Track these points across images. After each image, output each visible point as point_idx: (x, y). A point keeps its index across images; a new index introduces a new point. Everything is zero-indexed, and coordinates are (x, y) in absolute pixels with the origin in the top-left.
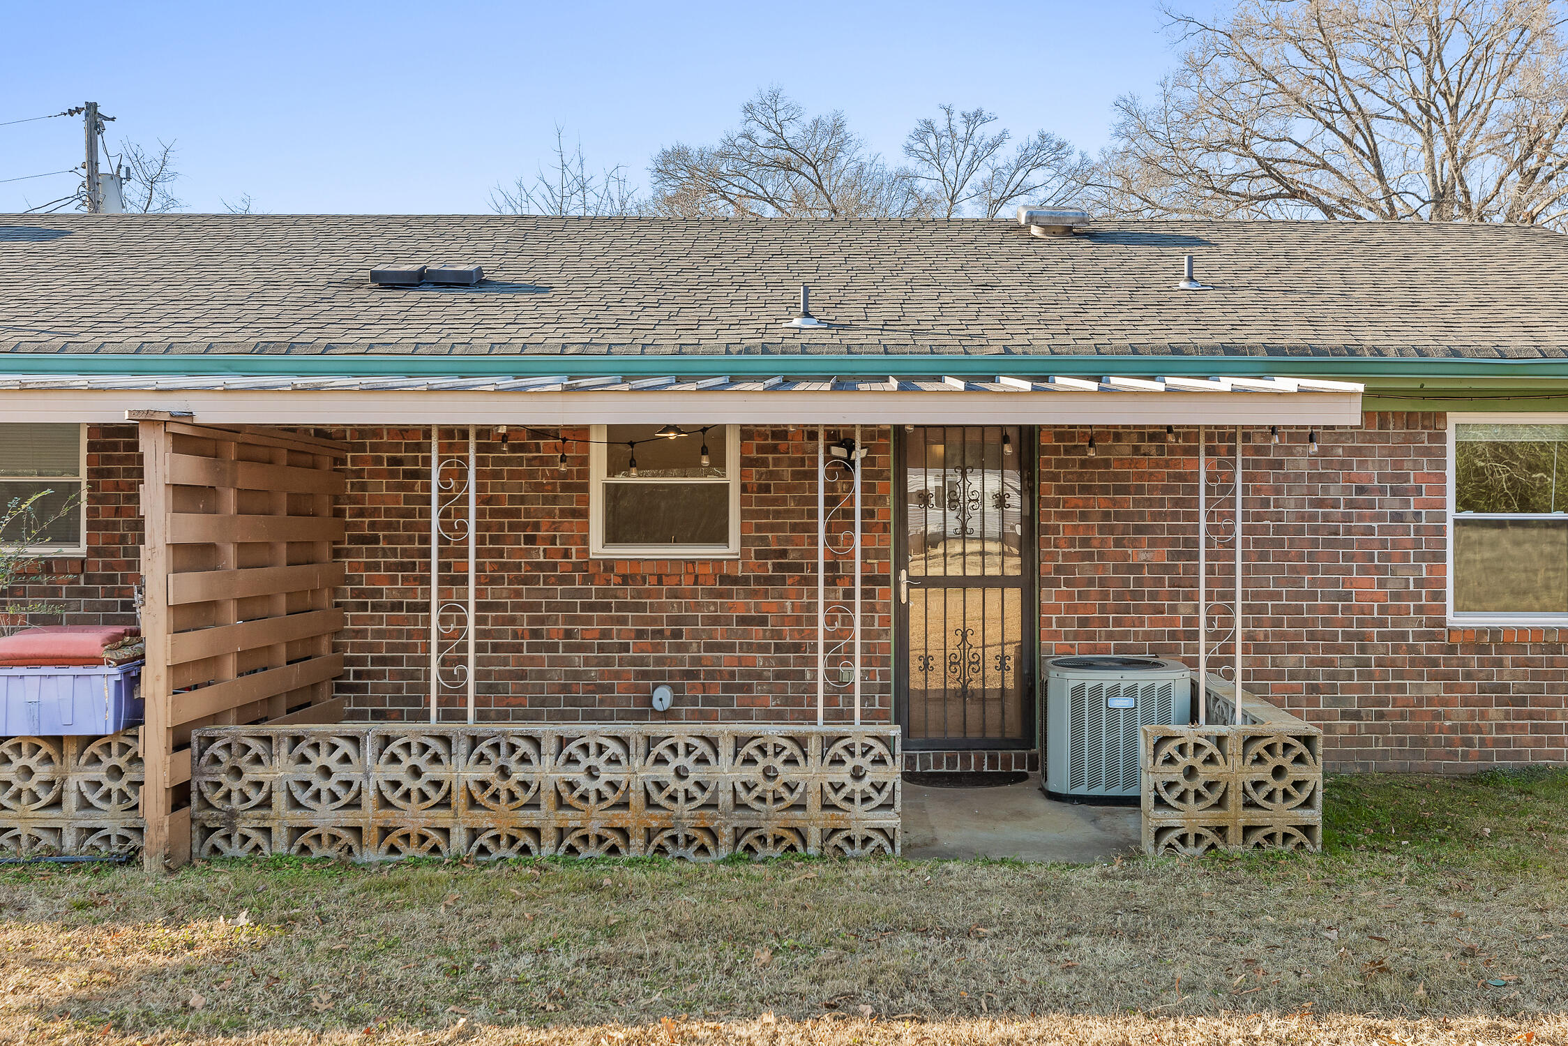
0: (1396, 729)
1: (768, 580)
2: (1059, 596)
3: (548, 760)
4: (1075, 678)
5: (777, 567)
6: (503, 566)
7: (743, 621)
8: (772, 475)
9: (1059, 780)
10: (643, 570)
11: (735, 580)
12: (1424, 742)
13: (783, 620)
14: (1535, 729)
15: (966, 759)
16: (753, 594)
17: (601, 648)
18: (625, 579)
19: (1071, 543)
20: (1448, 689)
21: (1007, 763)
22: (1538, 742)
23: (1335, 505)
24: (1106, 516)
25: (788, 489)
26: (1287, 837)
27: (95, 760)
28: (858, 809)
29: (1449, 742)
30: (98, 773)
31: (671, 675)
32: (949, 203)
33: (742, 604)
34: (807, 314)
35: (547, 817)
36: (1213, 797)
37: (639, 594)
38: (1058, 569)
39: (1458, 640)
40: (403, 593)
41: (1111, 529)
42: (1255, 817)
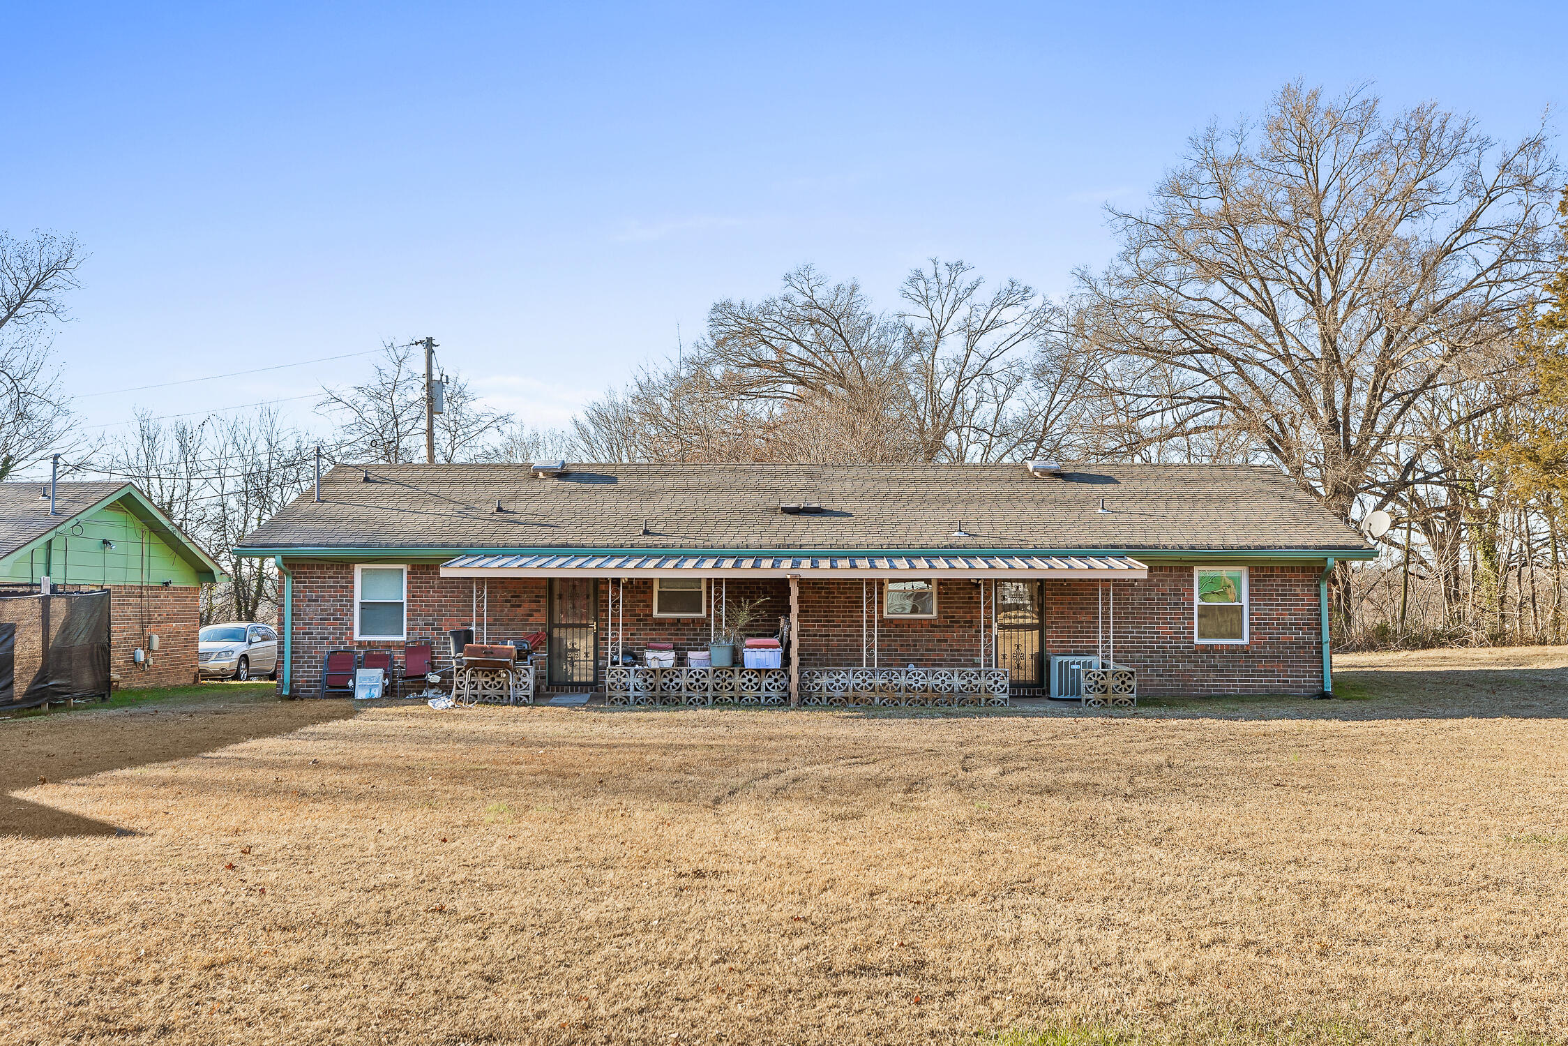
0: (1176, 681)
1: (948, 626)
2: (1053, 632)
3: (903, 678)
4: (1059, 659)
5: (951, 622)
6: (853, 621)
7: (938, 641)
8: (950, 589)
9: (1054, 692)
10: (904, 622)
11: (936, 626)
12: (1186, 686)
13: (954, 641)
14: (1227, 681)
15: (1019, 691)
16: (943, 631)
17: (888, 650)
18: (897, 626)
19: (1057, 613)
20: (1195, 666)
21: (1034, 692)
22: (1229, 686)
23: (1154, 599)
24: (1070, 604)
25: (955, 594)
26: (1126, 702)
27: (770, 677)
28: (996, 692)
29: (1195, 686)
30: (771, 681)
31: (913, 660)
32: (936, 336)
33: (939, 635)
34: (960, 531)
35: (902, 694)
36: (1103, 690)
37: (902, 631)
38: (1052, 623)
39: (1199, 648)
40: (817, 630)
41: (1072, 608)
42: (1116, 696)
